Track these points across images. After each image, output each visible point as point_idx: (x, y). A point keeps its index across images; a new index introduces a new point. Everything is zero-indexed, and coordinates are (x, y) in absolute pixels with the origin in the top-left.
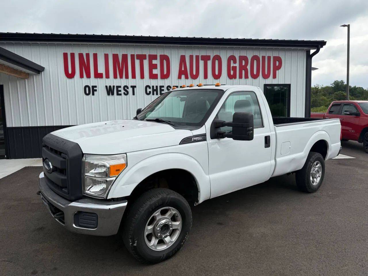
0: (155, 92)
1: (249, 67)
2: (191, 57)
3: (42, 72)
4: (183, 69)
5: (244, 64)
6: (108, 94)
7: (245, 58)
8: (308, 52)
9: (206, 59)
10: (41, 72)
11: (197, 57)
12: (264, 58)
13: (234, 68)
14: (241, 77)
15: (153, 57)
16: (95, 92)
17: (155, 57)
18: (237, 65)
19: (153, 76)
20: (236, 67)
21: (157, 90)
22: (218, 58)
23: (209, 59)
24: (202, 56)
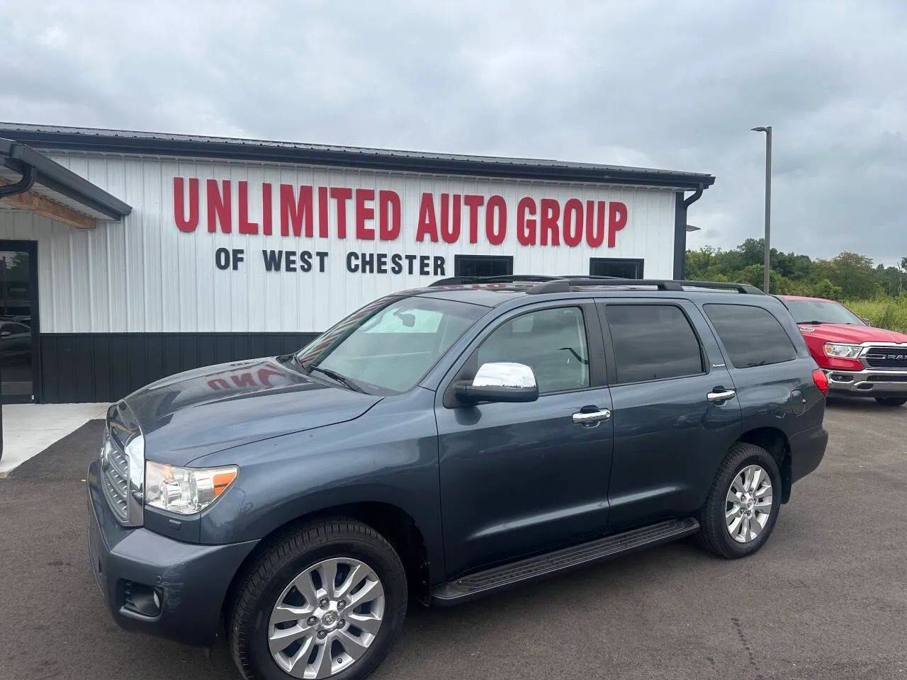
0: (368, 268)
1: (560, 223)
2: (445, 198)
3: (126, 218)
4: (427, 221)
5: (550, 215)
6: (268, 268)
7: (553, 204)
8: (679, 196)
9: (474, 202)
10: (124, 215)
11: (457, 198)
12: (590, 204)
13: (532, 224)
14: (544, 242)
15: (365, 195)
16: (240, 264)
17: (369, 195)
18: (537, 217)
19: (364, 234)
20: (535, 221)
21: (371, 263)
22: (498, 201)
23: (482, 204)
24: (467, 197)
